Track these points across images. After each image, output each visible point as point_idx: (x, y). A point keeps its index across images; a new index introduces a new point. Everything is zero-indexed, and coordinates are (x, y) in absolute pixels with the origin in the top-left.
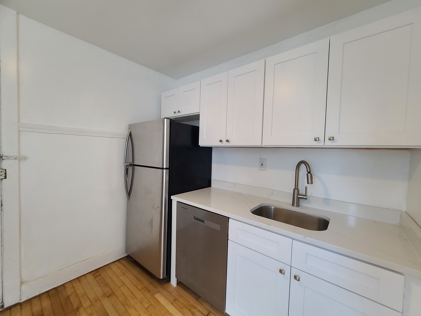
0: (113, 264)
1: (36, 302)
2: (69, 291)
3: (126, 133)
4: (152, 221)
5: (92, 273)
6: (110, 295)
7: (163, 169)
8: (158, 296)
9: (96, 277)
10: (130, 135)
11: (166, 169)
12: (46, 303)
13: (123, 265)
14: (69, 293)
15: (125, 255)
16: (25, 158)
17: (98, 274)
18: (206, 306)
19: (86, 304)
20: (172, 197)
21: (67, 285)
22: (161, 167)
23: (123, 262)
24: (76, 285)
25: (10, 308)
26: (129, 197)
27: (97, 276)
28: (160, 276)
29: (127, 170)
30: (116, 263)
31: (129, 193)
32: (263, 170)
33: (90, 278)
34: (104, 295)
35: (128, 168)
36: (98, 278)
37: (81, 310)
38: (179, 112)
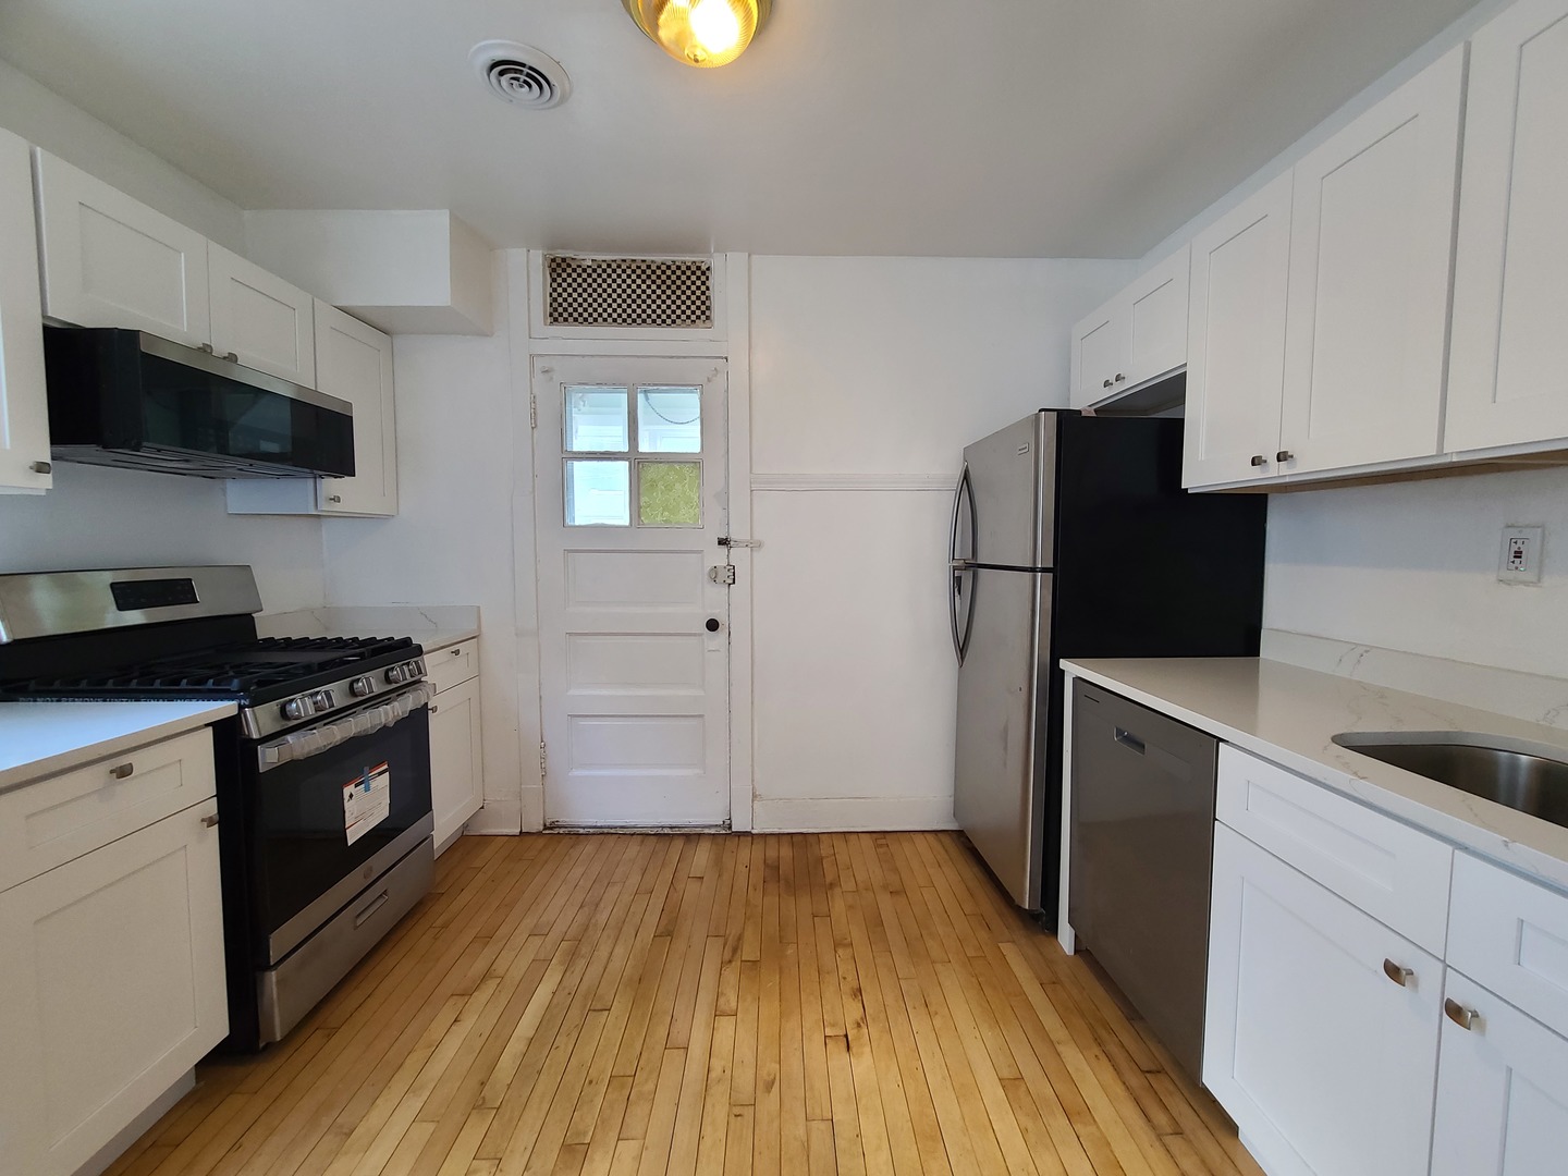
0: (920, 836)
1: (772, 842)
2: (825, 850)
3: (956, 474)
4: (1006, 730)
5: (874, 835)
6: (898, 892)
7: (1033, 570)
8: (1006, 948)
9: (878, 846)
10: (966, 477)
11: (1044, 570)
12: (786, 852)
13: (943, 847)
14: (823, 853)
15: (953, 826)
16: (760, 545)
17: (883, 841)
18: (1153, 1049)
19: (847, 885)
20: (1064, 664)
21: (822, 837)
22: (1029, 565)
23: (946, 839)
24: (839, 844)
25: (740, 834)
26: (962, 659)
27: (881, 846)
28: (1023, 901)
29: (957, 582)
30: (928, 836)
31: (962, 650)
32: (1526, 583)
33: (867, 841)
34: (885, 887)
35: (961, 577)
36: (881, 850)
37: (837, 891)
38: (1118, 378)
